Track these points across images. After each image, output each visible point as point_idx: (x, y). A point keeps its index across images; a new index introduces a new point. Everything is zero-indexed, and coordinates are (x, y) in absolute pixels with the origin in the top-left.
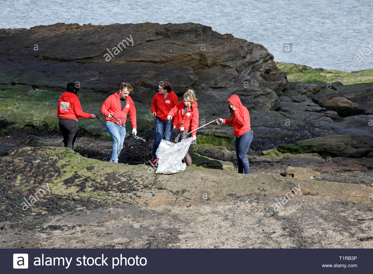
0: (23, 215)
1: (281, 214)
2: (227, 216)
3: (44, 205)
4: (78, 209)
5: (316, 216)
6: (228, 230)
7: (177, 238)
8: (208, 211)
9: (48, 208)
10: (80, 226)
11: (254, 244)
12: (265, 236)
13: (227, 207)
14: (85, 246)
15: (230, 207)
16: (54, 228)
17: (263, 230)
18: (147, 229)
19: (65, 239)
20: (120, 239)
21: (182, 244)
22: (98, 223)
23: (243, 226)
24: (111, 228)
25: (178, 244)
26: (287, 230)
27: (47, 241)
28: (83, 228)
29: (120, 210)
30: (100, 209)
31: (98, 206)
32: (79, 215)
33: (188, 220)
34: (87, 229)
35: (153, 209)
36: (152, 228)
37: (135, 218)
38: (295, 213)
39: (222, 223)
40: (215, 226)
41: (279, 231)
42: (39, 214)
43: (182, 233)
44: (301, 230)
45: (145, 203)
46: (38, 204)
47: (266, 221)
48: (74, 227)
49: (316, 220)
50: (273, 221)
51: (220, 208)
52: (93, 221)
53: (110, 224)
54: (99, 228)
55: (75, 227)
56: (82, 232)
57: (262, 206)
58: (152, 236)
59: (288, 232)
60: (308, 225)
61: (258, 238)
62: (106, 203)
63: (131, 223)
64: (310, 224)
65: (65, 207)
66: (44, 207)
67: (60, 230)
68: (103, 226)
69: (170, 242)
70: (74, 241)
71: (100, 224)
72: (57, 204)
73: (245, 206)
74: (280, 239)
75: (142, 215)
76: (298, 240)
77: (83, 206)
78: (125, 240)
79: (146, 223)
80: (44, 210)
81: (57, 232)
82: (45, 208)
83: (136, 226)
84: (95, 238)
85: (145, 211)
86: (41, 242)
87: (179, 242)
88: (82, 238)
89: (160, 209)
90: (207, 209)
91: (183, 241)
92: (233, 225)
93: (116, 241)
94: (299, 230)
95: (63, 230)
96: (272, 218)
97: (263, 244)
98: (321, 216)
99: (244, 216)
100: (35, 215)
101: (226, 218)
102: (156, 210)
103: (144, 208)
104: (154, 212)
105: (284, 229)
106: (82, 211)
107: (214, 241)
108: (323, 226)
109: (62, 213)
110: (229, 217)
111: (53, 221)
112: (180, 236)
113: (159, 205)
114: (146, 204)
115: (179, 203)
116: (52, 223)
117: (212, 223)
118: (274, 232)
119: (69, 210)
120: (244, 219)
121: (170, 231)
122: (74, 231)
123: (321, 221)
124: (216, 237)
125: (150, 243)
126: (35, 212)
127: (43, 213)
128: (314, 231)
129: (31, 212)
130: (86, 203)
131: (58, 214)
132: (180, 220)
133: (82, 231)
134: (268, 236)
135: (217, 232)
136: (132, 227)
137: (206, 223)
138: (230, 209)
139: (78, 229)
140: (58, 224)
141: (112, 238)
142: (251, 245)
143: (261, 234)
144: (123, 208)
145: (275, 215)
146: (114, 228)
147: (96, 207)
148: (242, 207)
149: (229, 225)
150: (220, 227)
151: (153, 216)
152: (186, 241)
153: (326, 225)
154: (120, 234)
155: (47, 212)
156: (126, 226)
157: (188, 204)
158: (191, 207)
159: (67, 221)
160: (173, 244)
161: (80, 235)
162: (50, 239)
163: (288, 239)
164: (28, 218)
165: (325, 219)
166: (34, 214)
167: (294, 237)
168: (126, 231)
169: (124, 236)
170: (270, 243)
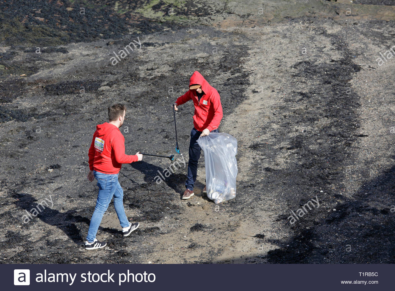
0: (123, 34)
1: (329, 32)
2: (286, 34)
3: (138, 26)
4: (165, 30)
5: (358, 33)
6: (288, 46)
7: (247, 53)
8: (270, 30)
9: (141, 28)
10: (168, 43)
11: (309, 57)
12: (318, 50)
13: (285, 27)
14: (174, 59)
15: (287, 27)
16: (148, 44)
17: (316, 46)
18: (222, 46)
19: (158, 54)
20: (201, 54)
21: (251, 57)
22: (182, 41)
23: (299, 43)
24: (193, 45)
25: (248, 58)
26: (336, 45)
27: (144, 55)
28: (170, 45)
29: (198, 31)
30: (182, 30)
31: (181, 27)
32: (166, 34)
33: (254, 38)
34: (174, 46)
35: (225, 30)
36: (226, 45)
37: (211, 37)
38: (341, 31)
39: (282, 41)
40: (276, 43)
41: (329, 46)
42: (135, 33)
43: (250, 49)
44: (347, 45)
45: (218, 25)
46: (133, 26)
47: (317, 38)
48: (163, 44)
49: (358, 36)
50: (323, 38)
51: (280, 28)
52: (178, 40)
53: (192, 42)
54: (183, 45)
55: (164, 44)
56: (170, 48)
57: (313, 26)
58: (226, 52)
59: (336, 46)
60: (352, 40)
61: (313, 52)
62: (187, 25)
63: (208, 41)
64: (354, 39)
65: (154, 28)
66: (138, 28)
67: (152, 46)
68: (186, 43)
69: (242, 56)
70: (165, 55)
71: (184, 42)
72: (148, 25)
73: (299, 26)
74: (331, 53)
75: (217, 34)
76: (345, 53)
77: (169, 27)
78: (205, 55)
79: (221, 41)
80: (138, 30)
81: (150, 48)
82: (139, 29)
83: (213, 43)
84: (181, 53)
85: (219, 31)
86: (139, 55)
87: (249, 56)
88: (171, 53)
89: (231, 29)
90: (268, 29)
91: (252, 55)
92: (291, 42)
93: (198, 55)
94: (345, 45)
95: (155, 46)
96: (322, 36)
97: (317, 56)
98: (362, 33)
99: (299, 34)
100: (132, 34)
101: (285, 37)
102: (227, 30)
103: (217, 29)
104: (226, 32)
105: (333, 44)
106: (168, 31)
107: (277, 55)
108: (364, 41)
109: (153, 33)
110: (287, 35)
111: (147, 39)
112: (249, 52)
113: (229, 27)
114: (219, 26)
115: (246, 25)
116: (146, 40)
117: (274, 40)
118: (325, 47)
119: (158, 31)
120: (299, 37)
121: (241, 47)
122: (163, 47)
123: (362, 36)
124: (279, 52)
125: (226, 57)
126: (131, 32)
127: (138, 32)
128: (357, 45)
129: (129, 31)
130: (171, 25)
131: (149, 33)
132: (248, 39)
133: (171, 48)
134: (321, 50)
135: (278, 47)
136: (209, 44)
137: (269, 40)
138: (287, 29)
139: (167, 45)
140: (151, 42)
141: (195, 53)
142: (307, 58)
143: (314, 48)
144: (201, 29)
145: (324, 33)
146: (195, 45)
147: (180, 28)
148: (297, 27)
149: (287, 42)
150: (281, 44)
151: (225, 35)
152: (254, 55)
153: (366, 40)
154: (201, 50)
155: (141, 32)
156: (205, 43)
157: (253, 25)
158: (255, 28)
159: (157, 39)
160: (244, 58)
161: (169, 50)
162: (146, 54)
163: (337, 52)
164: (126, 36)
165: (365, 35)
166: (130, 33)
167: (341, 50)
168: (205, 47)
169: (204, 51)
170: (323, 56)
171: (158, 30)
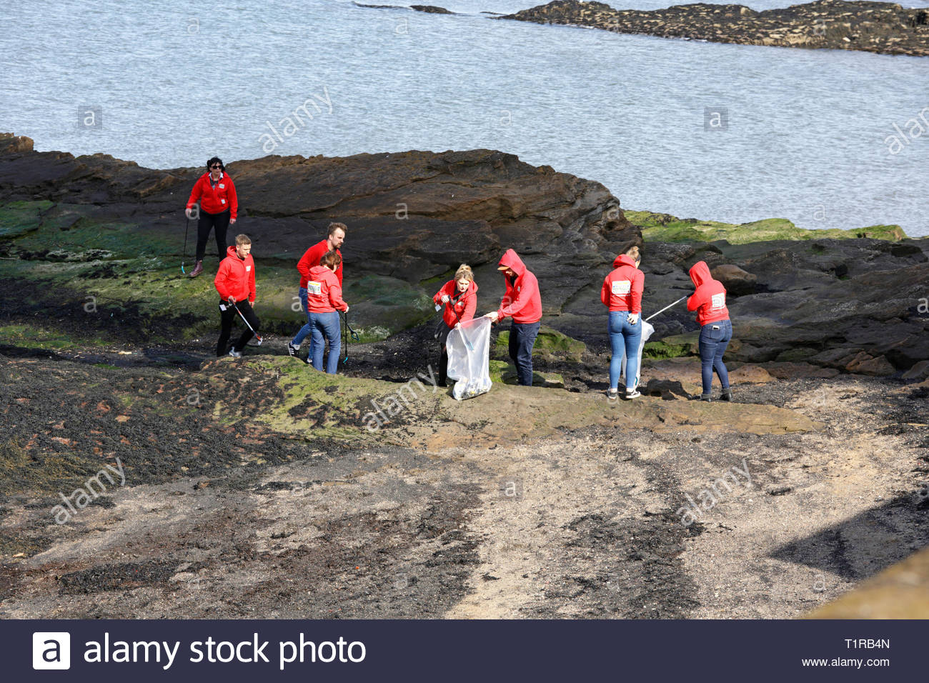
0: (228, 467)
1: (644, 456)
2: (557, 462)
3: (259, 449)
4: (314, 455)
5: (700, 459)
6: (560, 484)
7: (477, 499)
8: (525, 454)
9: (265, 454)
10: (318, 482)
11: (602, 506)
12: (619, 493)
13: (556, 448)
14: (329, 515)
15: (562, 447)
16: (278, 486)
17: (616, 484)
18: (427, 486)
19: (296, 504)
20: (384, 503)
21: (486, 508)
22: (347, 477)
23: (583, 478)
24: (369, 485)
25: (479, 510)
26: (655, 482)
27: (268, 507)
28: (323, 486)
29: (381, 456)
30: (349, 455)
31: (345, 450)
32: (316, 465)
33: (493, 470)
34: (330, 487)
35: (435, 454)
36: (436, 484)
37: (406, 468)
38: (666, 455)
39: (549, 474)
40: (537, 479)
41: (642, 485)
42: (252, 464)
43: (484, 492)
44: (677, 482)
45: (422, 444)
46: (251, 449)
47: (620, 468)
48: (308, 485)
49: (700, 464)
50: (631, 468)
51: (545, 449)
52: (339, 475)
53: (368, 479)
54: (349, 486)
55: (311, 484)
56: (323, 493)
57: (611, 445)
58: (435, 498)
59: (656, 485)
60: (688, 473)
61: (609, 496)
62: (359, 445)
63: (400, 476)
64: (691, 471)
65: (293, 453)
66: (260, 452)
67: (287, 489)
68: (355, 482)
69: (466, 507)
70: (311, 507)
71: (351, 479)
72: (280, 448)
73: (584, 445)
74: (645, 497)
75: (418, 463)
76: (674, 498)
77: (322, 451)
78: (392, 504)
79: (425, 476)
80: (260, 458)
81: (282, 493)
82: (261, 455)
83: (410, 481)
84: (343, 502)
85: (423, 456)
86: (258, 509)
87: (480, 507)
88: (324, 502)
89: (447, 453)
90: (522, 451)
91: (487, 504)
92: (567, 477)
93: (379, 506)
94: (674, 482)
95: (291, 489)
96: (629, 463)
97: (617, 505)
98: (709, 459)
99: (584, 461)
100: (246, 466)
101: (555, 466)
102: (440, 454)
103: (420, 453)
104: (437, 458)
105: (650, 481)
106: (320, 458)
107: (537, 504)
108: (711, 474)
109: (289, 462)
110: (559, 463)
111: (276, 475)
112: (482, 497)
113: (444, 447)
114: (424, 446)
115: (477, 443)
116: (275, 478)
117: (533, 474)
118: (634, 486)
119: (299, 458)
120: (583, 466)
121: (465, 488)
122: (309, 490)
123: (708, 465)
124: (541, 497)
125: (434, 508)
126: (245, 461)
127: (259, 462)
128: (697, 483)
129: (240, 461)
130: (327, 445)
131: (282, 464)
132: (481, 471)
133: (324, 491)
134: (625, 492)
135: (541, 488)
136: (402, 483)
137: (523, 474)
138: (560, 451)
139: (316, 486)
140: (283, 480)
141: (372, 502)
142: (598, 508)
143: (613, 489)
144: (386, 453)
145: (633, 459)
146: (373, 485)
147: (344, 452)
148: (579, 447)
149: (560, 477)
150: (546, 480)
151: (436, 465)
152: (492, 504)
153: (715, 472)
154: (384, 495)
155: (264, 461)
156: (393, 481)
157: (492, 444)
158: (497, 449)
159: (298, 475)
160: (471, 510)
161: (319, 496)
162: (273, 504)
163: (657, 496)
164: (235, 470)
165: (715, 462)
166: (244, 464)
167: (666, 493)
168: (393, 490)
169: (391, 497)
170: (629, 504)
171: (300, 456)
